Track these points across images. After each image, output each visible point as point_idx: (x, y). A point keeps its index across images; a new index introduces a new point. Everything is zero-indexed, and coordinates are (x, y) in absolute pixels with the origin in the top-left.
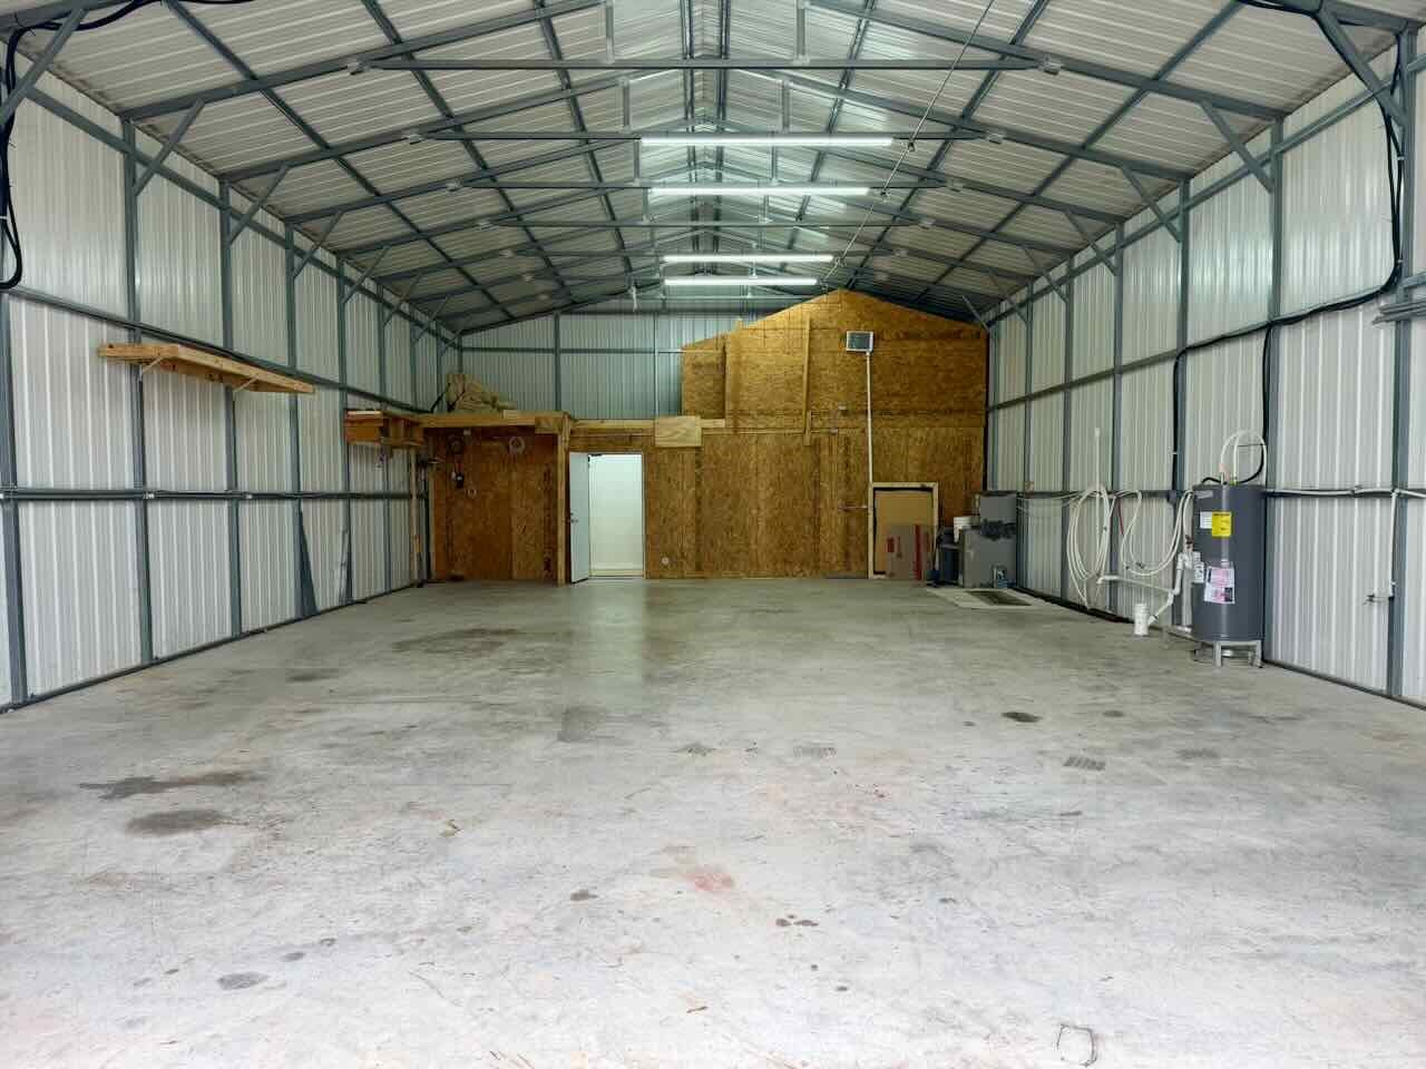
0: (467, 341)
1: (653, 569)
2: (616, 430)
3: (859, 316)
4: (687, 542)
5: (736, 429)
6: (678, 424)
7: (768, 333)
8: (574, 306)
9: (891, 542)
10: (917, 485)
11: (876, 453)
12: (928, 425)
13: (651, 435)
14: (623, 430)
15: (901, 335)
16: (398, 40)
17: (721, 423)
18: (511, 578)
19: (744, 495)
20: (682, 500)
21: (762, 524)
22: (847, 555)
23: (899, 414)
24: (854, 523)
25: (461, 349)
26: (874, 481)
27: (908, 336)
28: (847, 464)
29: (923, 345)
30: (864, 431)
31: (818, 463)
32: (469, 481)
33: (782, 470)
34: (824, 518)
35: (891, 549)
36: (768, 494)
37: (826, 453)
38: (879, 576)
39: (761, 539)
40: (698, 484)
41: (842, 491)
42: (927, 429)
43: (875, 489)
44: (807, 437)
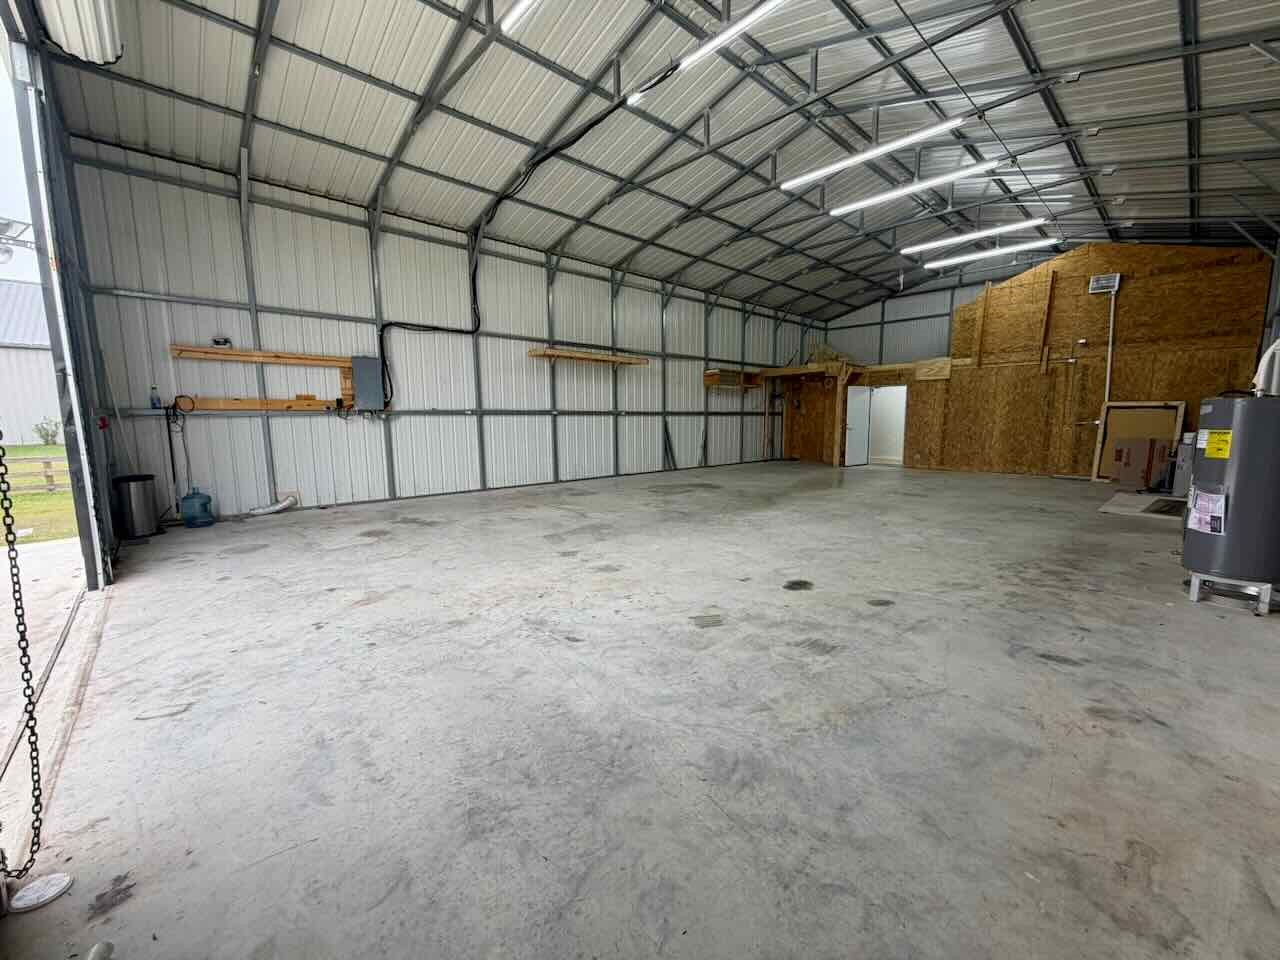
0: (831, 325)
1: (909, 462)
2: (889, 371)
3: (1108, 262)
4: (935, 446)
5: (980, 364)
6: (932, 364)
7: (1013, 290)
8: (893, 294)
9: (1119, 453)
10: (1162, 404)
11: (1116, 376)
12: (1181, 349)
13: (912, 373)
14: (895, 371)
15: (1156, 271)
16: (621, 180)
17: (968, 361)
18: (821, 461)
19: (982, 413)
20: (934, 417)
21: (996, 433)
22: (1076, 462)
23: (1147, 342)
24: (1084, 436)
25: (826, 329)
26: (1109, 400)
27: (1162, 271)
28: (1084, 388)
29: (1183, 277)
30: (1104, 359)
31: (1053, 387)
32: (803, 405)
33: (1018, 394)
34: (1055, 430)
35: (1119, 457)
36: (1004, 412)
37: (1063, 378)
38: (1101, 480)
39: (995, 446)
40: (946, 406)
41: (1076, 408)
42: (1180, 353)
43: (1109, 408)
44: (1044, 367)
